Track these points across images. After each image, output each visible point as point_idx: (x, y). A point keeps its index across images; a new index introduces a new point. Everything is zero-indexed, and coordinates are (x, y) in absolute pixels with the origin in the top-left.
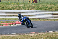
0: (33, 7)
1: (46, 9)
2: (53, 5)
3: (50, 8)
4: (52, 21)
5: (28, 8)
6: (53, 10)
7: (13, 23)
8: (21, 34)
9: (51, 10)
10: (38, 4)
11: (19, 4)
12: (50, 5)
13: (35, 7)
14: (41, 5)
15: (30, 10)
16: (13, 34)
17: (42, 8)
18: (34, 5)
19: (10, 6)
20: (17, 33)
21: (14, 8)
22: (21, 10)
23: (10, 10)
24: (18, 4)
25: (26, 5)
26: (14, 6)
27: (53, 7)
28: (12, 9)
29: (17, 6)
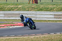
0: (33, 8)
1: (47, 10)
2: (55, 6)
3: (51, 9)
4: (53, 22)
5: (27, 9)
6: (54, 11)
7: (12, 24)
8: (20, 36)
9: (52, 11)
10: (38, 4)
11: (19, 5)
12: (51, 6)
13: (35, 8)
14: (41, 6)
15: (30, 11)
16: (11, 37)
17: (42, 8)
18: (34, 5)
19: (8, 6)
20: (16, 36)
21: (13, 8)
22: (20, 11)
23: (9, 10)
24: (17, 5)
25: (26, 6)
26: (12, 6)
27: (55, 8)
28: (11, 10)
29: (16, 7)
